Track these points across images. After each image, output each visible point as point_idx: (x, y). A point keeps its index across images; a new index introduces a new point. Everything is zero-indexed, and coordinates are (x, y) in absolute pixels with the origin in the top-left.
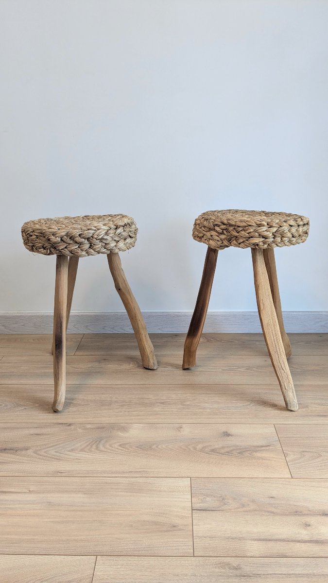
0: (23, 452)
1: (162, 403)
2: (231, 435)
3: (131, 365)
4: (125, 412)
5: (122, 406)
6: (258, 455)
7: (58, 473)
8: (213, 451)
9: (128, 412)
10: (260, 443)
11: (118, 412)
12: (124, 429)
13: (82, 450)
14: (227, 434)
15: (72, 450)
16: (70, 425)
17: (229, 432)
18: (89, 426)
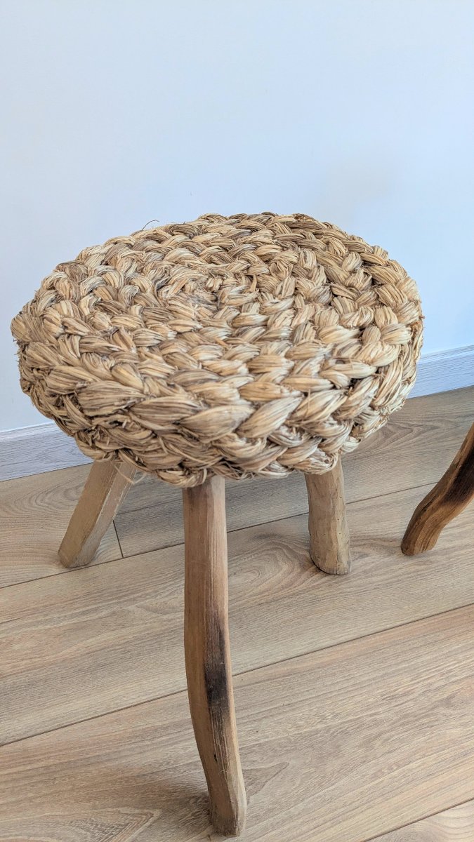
1: (447, 702)
3: (285, 567)
4: (391, 769)
5: (368, 743)
9: (399, 767)
11: (375, 776)
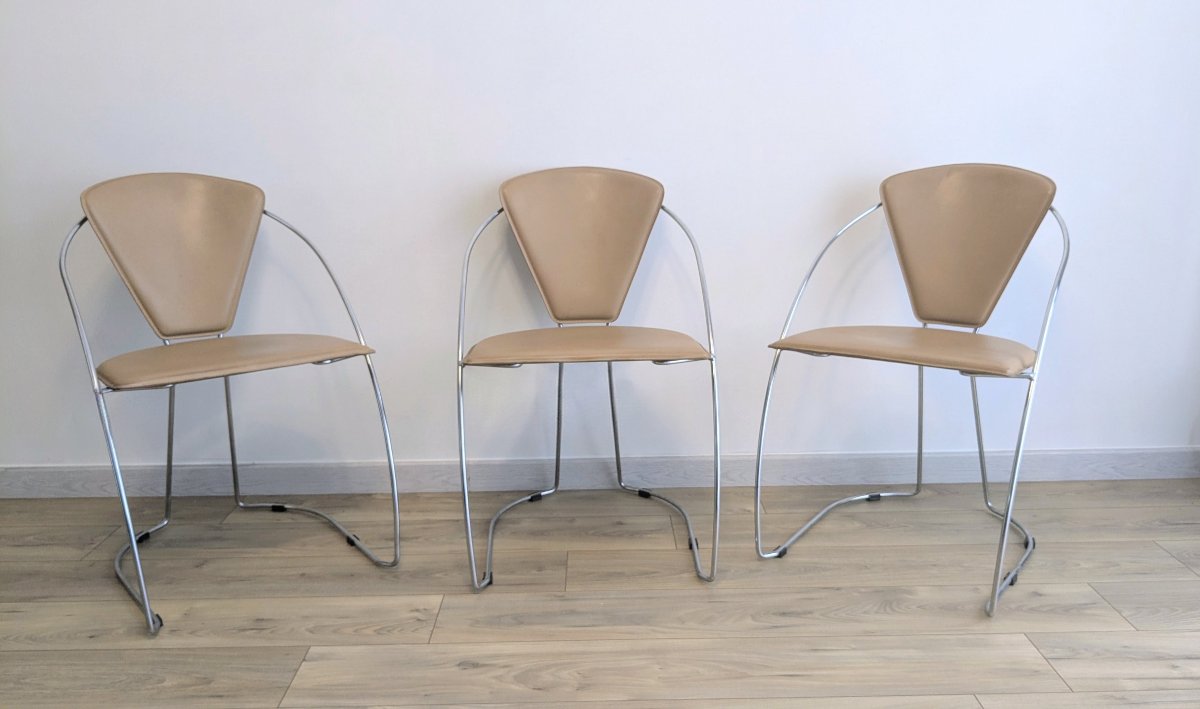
0: (809, 616)
2: (1045, 595)
6: (1088, 612)
7: (868, 633)
8: (1032, 610)
10: (1083, 602)
12: (910, 592)
13: (877, 612)
14: (1037, 594)
15: (865, 612)
16: (838, 589)
17: (1040, 592)
18: (863, 590)
